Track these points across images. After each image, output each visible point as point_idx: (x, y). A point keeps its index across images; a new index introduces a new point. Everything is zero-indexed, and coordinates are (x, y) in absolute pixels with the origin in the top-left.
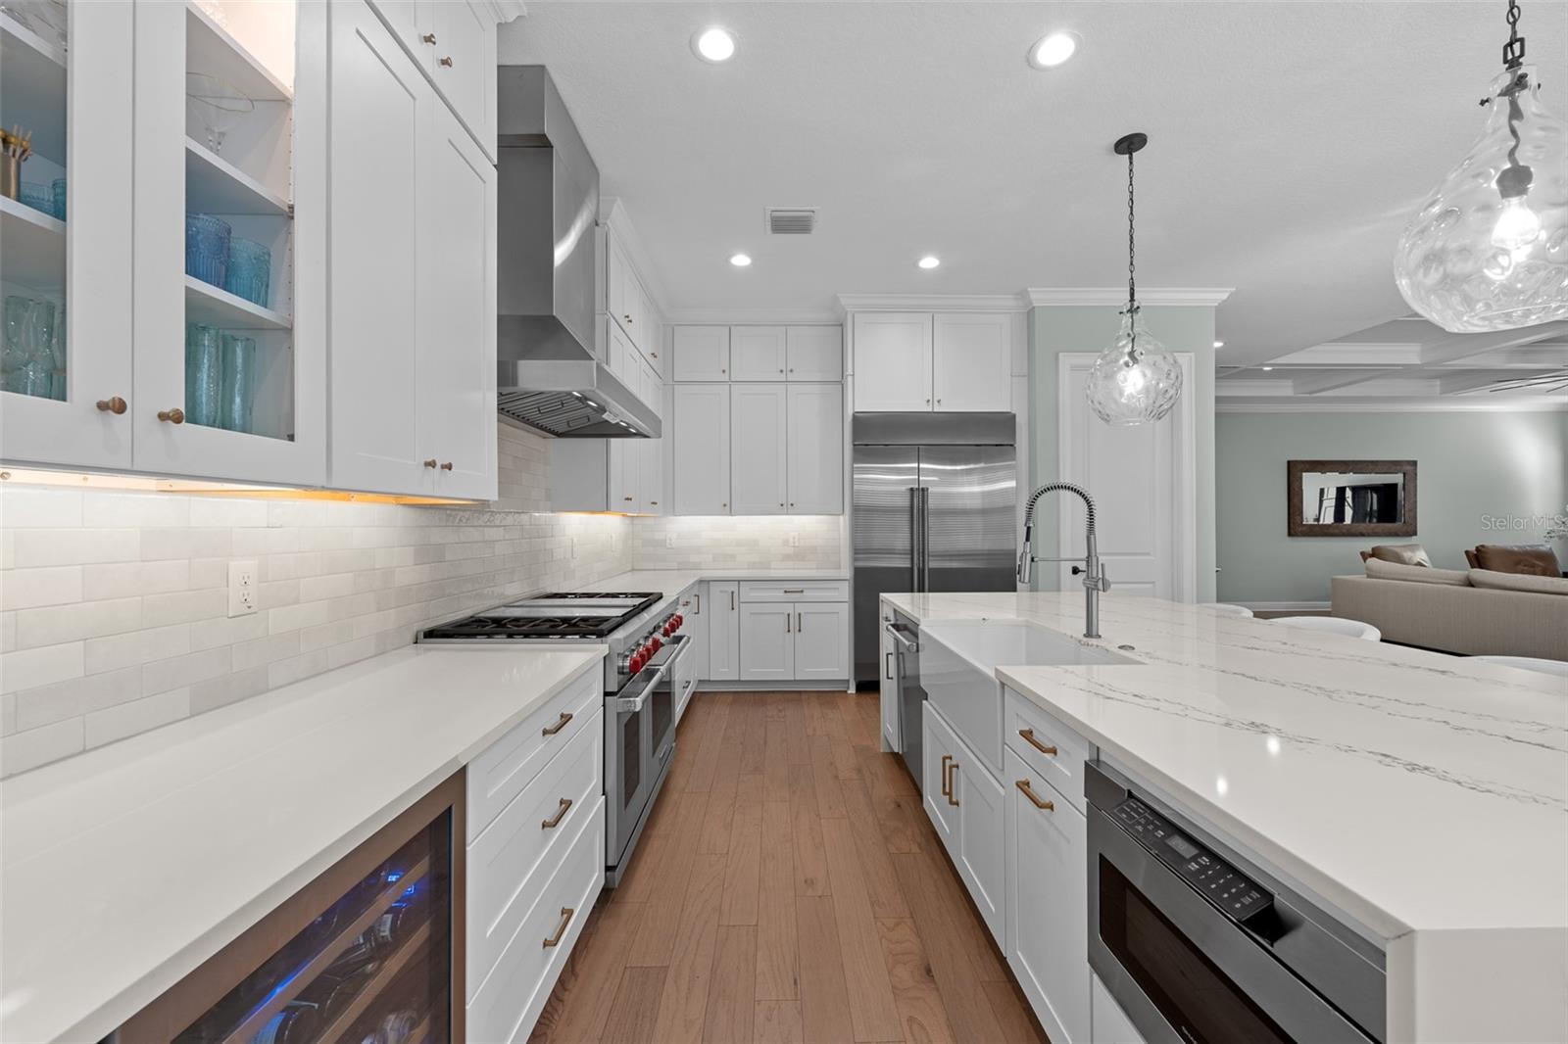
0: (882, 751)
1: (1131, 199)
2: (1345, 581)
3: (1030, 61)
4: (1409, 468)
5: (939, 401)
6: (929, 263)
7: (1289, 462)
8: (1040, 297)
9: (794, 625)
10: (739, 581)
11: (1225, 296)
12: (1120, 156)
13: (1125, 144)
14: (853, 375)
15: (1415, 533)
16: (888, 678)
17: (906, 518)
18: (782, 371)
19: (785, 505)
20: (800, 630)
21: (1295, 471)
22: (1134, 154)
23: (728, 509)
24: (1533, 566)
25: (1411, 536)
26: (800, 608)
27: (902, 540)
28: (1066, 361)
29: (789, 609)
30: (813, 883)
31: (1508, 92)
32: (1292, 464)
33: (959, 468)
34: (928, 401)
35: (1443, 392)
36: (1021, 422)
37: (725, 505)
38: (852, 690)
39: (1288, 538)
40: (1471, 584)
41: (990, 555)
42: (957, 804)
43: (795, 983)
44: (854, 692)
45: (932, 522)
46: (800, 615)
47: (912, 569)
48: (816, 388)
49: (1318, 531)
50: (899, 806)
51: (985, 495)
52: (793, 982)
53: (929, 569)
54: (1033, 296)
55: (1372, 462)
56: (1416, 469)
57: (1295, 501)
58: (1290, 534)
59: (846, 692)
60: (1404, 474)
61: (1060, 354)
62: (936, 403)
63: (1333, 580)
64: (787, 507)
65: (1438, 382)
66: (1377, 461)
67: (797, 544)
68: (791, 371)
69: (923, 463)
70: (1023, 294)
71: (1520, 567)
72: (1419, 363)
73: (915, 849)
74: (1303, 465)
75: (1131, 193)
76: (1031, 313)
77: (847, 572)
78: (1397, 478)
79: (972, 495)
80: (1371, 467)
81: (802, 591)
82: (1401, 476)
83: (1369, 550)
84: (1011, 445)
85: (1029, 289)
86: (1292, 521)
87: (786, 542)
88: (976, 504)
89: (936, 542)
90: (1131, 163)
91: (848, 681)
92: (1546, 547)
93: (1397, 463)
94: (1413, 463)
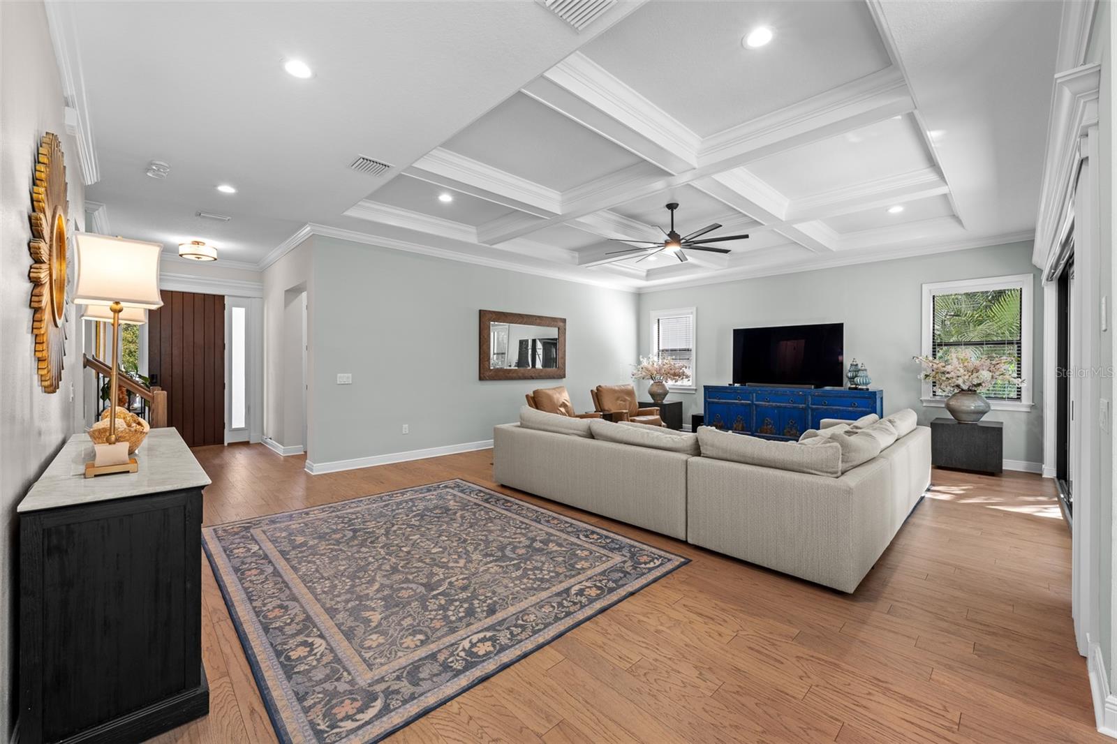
2: (506, 431)
4: (561, 324)
7: (480, 311)
21: (486, 318)
24: (625, 402)
25: (562, 378)
32: (482, 313)
39: (480, 382)
40: (591, 435)
49: (503, 375)
55: (539, 317)
56: (565, 325)
57: (485, 347)
58: (481, 379)
60: (559, 329)
66: (542, 317)
74: (491, 315)
80: (538, 321)
82: (556, 330)
83: (530, 394)
86: (482, 365)
92: (631, 386)
93: (554, 319)
94: (564, 321)
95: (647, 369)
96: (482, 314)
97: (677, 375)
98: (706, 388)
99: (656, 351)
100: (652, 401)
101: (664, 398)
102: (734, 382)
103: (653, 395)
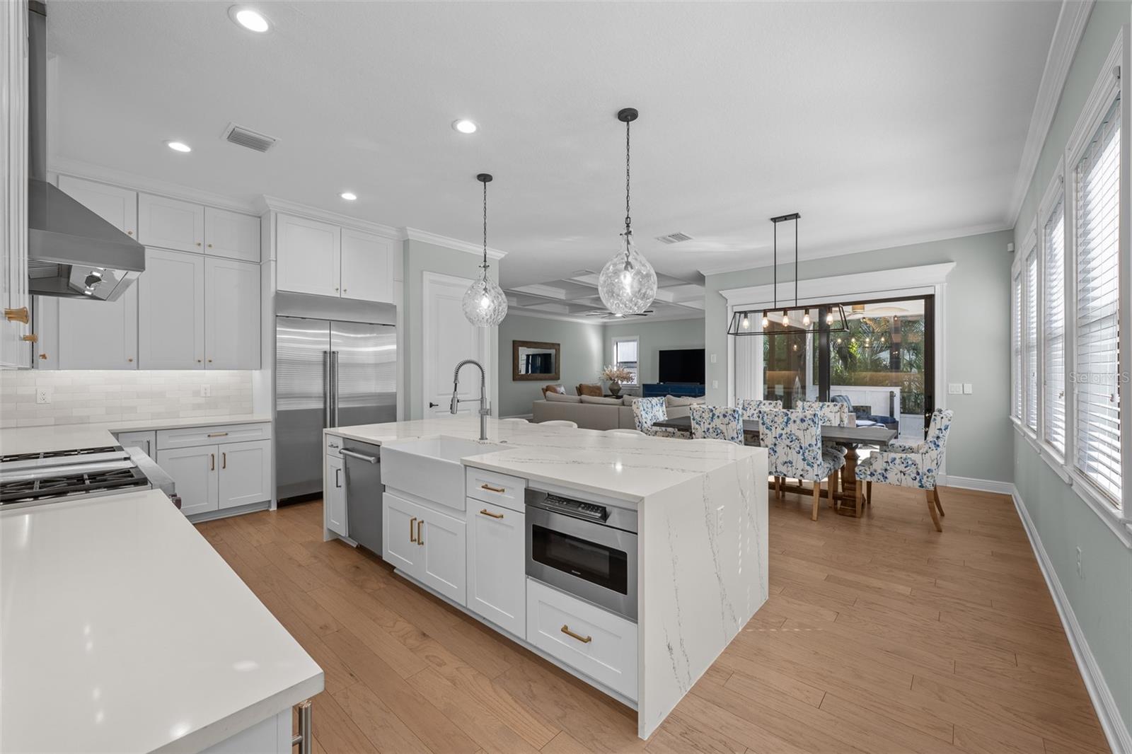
0: (325, 541)
1: (485, 207)
2: (537, 403)
3: (453, 126)
4: (556, 346)
5: (345, 291)
6: (349, 196)
7: (514, 341)
8: (414, 234)
9: (218, 463)
10: (156, 431)
11: (503, 256)
12: (479, 181)
13: (483, 178)
14: (276, 261)
15: (559, 379)
16: (337, 486)
17: (321, 368)
18: (199, 244)
19: (202, 362)
20: (224, 467)
22: (487, 183)
23: (136, 363)
24: (596, 393)
26: (223, 449)
27: (317, 386)
28: (428, 276)
29: (213, 450)
30: (327, 627)
31: (626, 234)
33: (359, 336)
34: (337, 289)
35: (570, 312)
36: (400, 309)
37: (131, 360)
38: (274, 508)
39: (513, 382)
40: (581, 402)
41: (380, 396)
42: (423, 544)
43: (352, 675)
44: (276, 509)
45: (341, 374)
46: (224, 454)
47: (325, 409)
48: (236, 265)
49: (525, 378)
50: (358, 568)
51: (376, 354)
52: (350, 676)
53: (338, 408)
54: (409, 233)
55: (545, 343)
56: (559, 347)
57: (516, 362)
58: (514, 380)
59: (268, 510)
61: (424, 272)
62: (343, 292)
63: (534, 403)
64: (205, 363)
65: (567, 307)
66: (547, 343)
67: (209, 395)
68: (210, 246)
69: (333, 330)
70: (402, 230)
71: (593, 393)
72: (564, 298)
73: (382, 586)
74: (518, 343)
75: (485, 204)
76: (406, 243)
77: (269, 416)
78: (553, 352)
79: (368, 354)
80: (542, 346)
81: (227, 434)
82: (554, 350)
83: (545, 387)
84: (394, 326)
85: (408, 228)
86: (514, 372)
87: (196, 393)
88: (372, 360)
89: (343, 388)
90: (485, 188)
91: (270, 501)
92: (599, 384)
93: (553, 344)
94: (559, 345)
95: (608, 375)
96: (514, 342)
97: (629, 379)
98: (644, 385)
99: (615, 363)
100: (611, 394)
101: (618, 392)
102: (660, 381)
103: (611, 390)
